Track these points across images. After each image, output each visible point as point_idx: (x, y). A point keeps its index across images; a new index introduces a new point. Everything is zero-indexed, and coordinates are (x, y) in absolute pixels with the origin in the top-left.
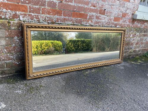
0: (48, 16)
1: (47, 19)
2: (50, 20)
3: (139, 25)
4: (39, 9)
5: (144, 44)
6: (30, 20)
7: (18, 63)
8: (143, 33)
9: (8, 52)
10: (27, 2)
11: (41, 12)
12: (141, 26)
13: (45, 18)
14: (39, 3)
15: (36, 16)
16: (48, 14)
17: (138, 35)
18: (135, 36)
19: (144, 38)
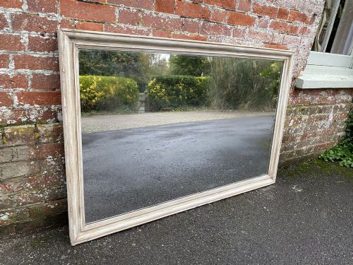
3: (308, 98)
7: (52, 207)
8: (317, 115)
9: (34, 188)
12: (313, 99)
17: (305, 120)
18: (300, 122)
19: (320, 124)
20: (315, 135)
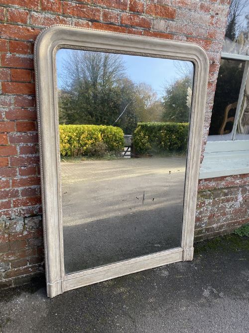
0: (24, 208)
1: (22, 212)
2: (27, 213)
3: (212, 184)
4: (9, 203)
5: (230, 214)
11: (12, 205)
12: (218, 184)
13: (20, 211)
14: (8, 195)
15: (4, 211)
16: (24, 206)
17: (209, 203)
18: (203, 205)
19: (228, 205)
20: (224, 214)
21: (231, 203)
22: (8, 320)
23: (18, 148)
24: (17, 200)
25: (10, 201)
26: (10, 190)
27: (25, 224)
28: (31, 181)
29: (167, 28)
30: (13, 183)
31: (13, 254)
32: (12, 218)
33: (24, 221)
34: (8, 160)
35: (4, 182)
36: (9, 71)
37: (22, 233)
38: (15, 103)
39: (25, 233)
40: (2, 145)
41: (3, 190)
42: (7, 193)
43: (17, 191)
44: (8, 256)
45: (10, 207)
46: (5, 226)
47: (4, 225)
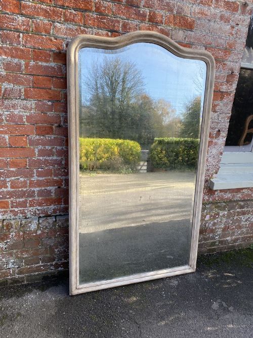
0: (39, 208)
1: (37, 212)
2: (42, 213)
3: (228, 196)
4: (25, 202)
5: (245, 228)
6: (13, 217)
8: (238, 210)
10: (8, 196)
11: (28, 205)
12: (233, 196)
13: (35, 211)
14: (25, 194)
15: (21, 210)
16: (39, 206)
17: (224, 215)
18: (217, 216)
19: (244, 218)
20: (240, 227)
21: (247, 216)
22: (19, 314)
23: (36, 150)
24: (32, 200)
25: (26, 201)
26: (27, 190)
27: (39, 224)
28: (47, 182)
29: (185, 38)
30: (30, 183)
31: (27, 251)
32: (27, 217)
33: (39, 221)
34: (26, 161)
35: (22, 182)
36: (31, 78)
37: (36, 233)
38: (36, 108)
39: (39, 232)
40: (22, 147)
41: (20, 190)
42: (24, 192)
43: (34, 191)
44: (22, 252)
45: (26, 207)
46: (21, 224)
47: (19, 223)
